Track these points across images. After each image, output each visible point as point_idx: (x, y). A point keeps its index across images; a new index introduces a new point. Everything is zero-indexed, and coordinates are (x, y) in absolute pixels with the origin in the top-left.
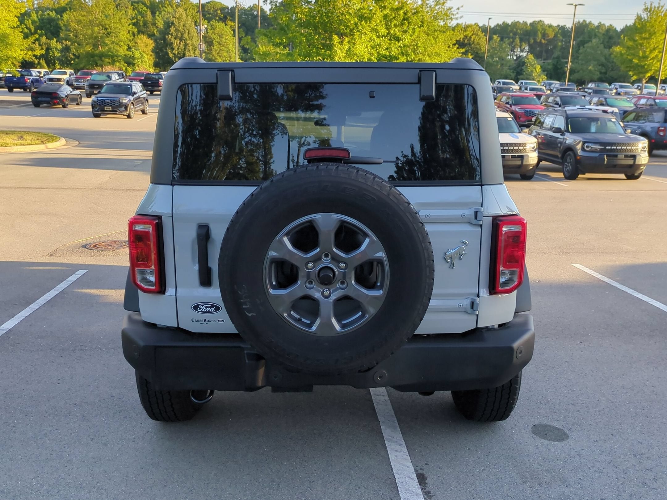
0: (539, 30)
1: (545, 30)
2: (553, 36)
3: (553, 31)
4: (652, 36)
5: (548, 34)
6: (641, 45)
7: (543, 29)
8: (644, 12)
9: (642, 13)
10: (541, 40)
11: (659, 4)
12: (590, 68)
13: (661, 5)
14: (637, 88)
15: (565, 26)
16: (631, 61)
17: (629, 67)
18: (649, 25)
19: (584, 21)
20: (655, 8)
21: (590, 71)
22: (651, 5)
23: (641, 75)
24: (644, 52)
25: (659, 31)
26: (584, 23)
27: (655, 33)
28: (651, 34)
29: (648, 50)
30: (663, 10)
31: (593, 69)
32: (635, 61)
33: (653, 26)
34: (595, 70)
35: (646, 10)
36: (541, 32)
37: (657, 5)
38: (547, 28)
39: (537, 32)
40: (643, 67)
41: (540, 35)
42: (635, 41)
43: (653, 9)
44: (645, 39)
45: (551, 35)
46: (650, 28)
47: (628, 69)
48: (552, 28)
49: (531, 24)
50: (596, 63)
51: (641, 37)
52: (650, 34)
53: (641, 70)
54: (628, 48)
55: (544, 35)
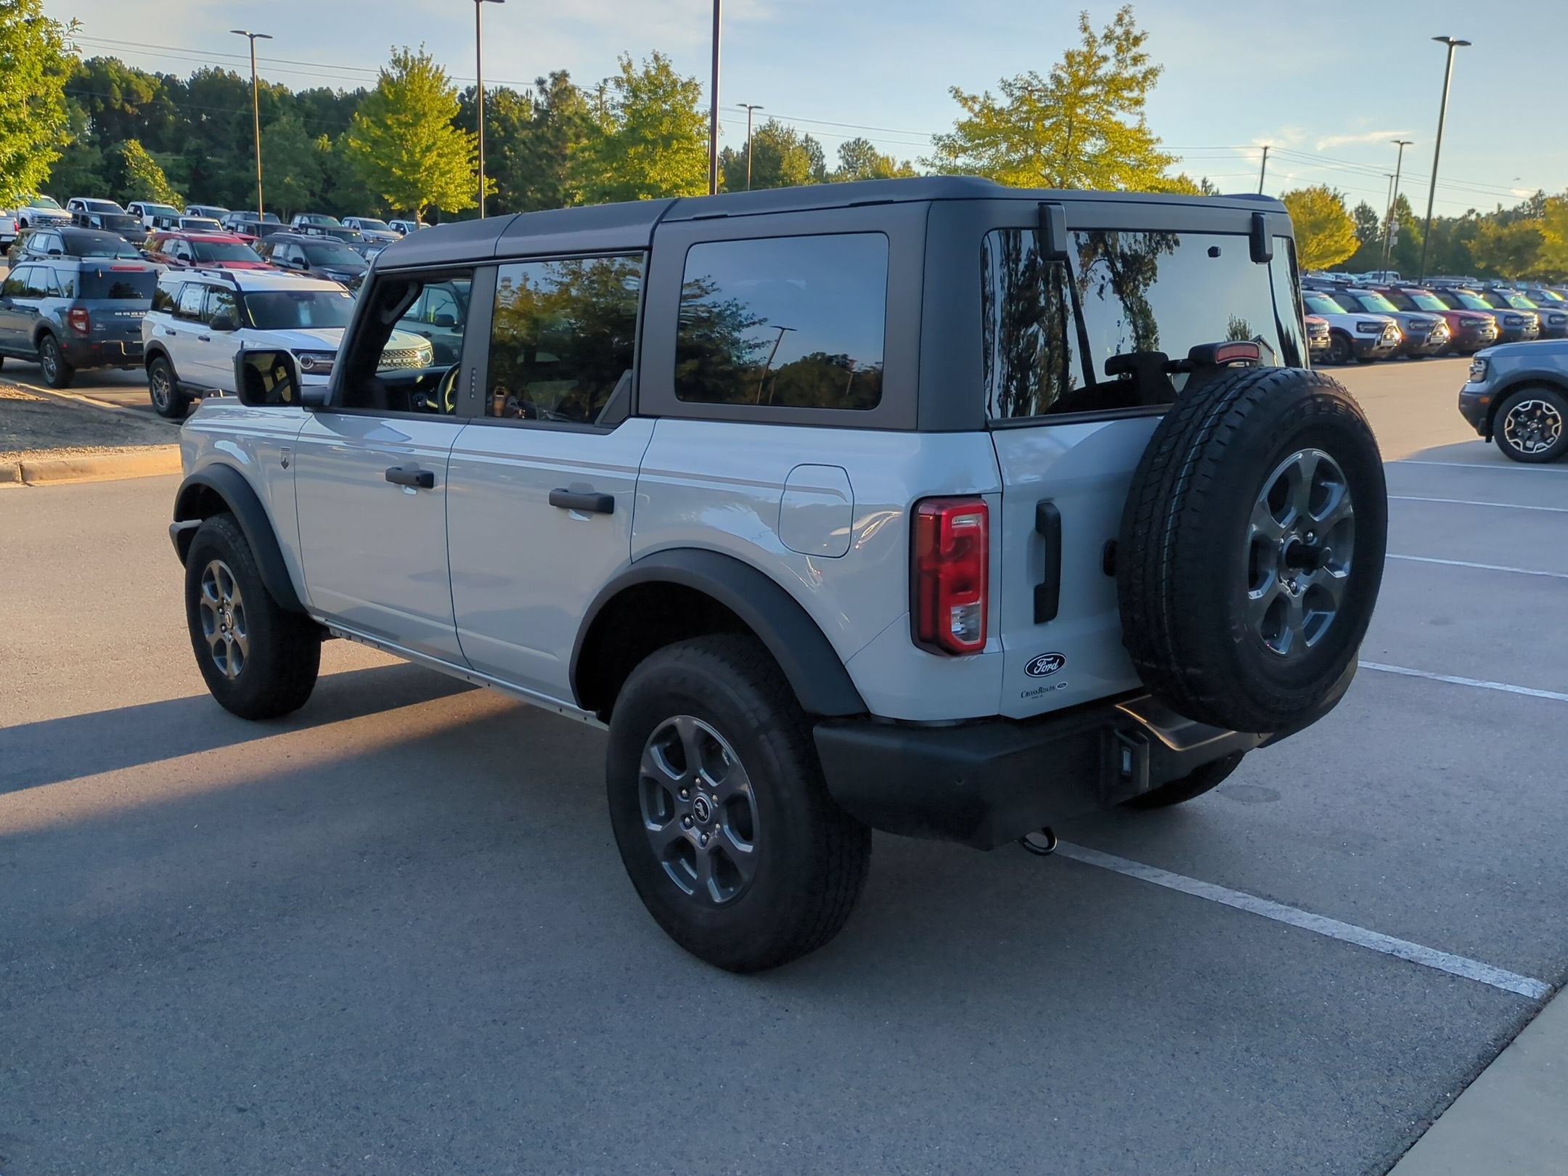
0: (114, 81)
1: (129, 83)
2: (152, 97)
3: (150, 85)
4: (419, 120)
5: (137, 93)
6: (401, 137)
7: (123, 80)
8: (393, 68)
9: (390, 70)
10: (122, 106)
11: (421, 53)
12: (287, 180)
13: (426, 56)
14: (397, 230)
15: (174, 76)
16: (387, 171)
17: (386, 183)
18: (411, 96)
19: (217, 68)
20: (413, 60)
21: (289, 185)
22: (406, 53)
23: (413, 203)
24: (411, 153)
25: (431, 109)
26: (220, 75)
27: (425, 115)
28: (419, 117)
29: (418, 150)
30: (431, 68)
31: (293, 183)
32: (397, 172)
33: (418, 100)
34: (300, 186)
35: (396, 62)
36: (119, 87)
37: (417, 56)
38: (133, 78)
39: (111, 86)
40: (414, 184)
41: (118, 94)
42: (388, 128)
43: (410, 64)
44: (407, 125)
45: (147, 97)
46: (413, 103)
47: (383, 189)
48: (146, 80)
49: (87, 63)
50: (298, 170)
51: (397, 119)
52: (416, 115)
53: (410, 190)
54: (375, 143)
55: (129, 94)
